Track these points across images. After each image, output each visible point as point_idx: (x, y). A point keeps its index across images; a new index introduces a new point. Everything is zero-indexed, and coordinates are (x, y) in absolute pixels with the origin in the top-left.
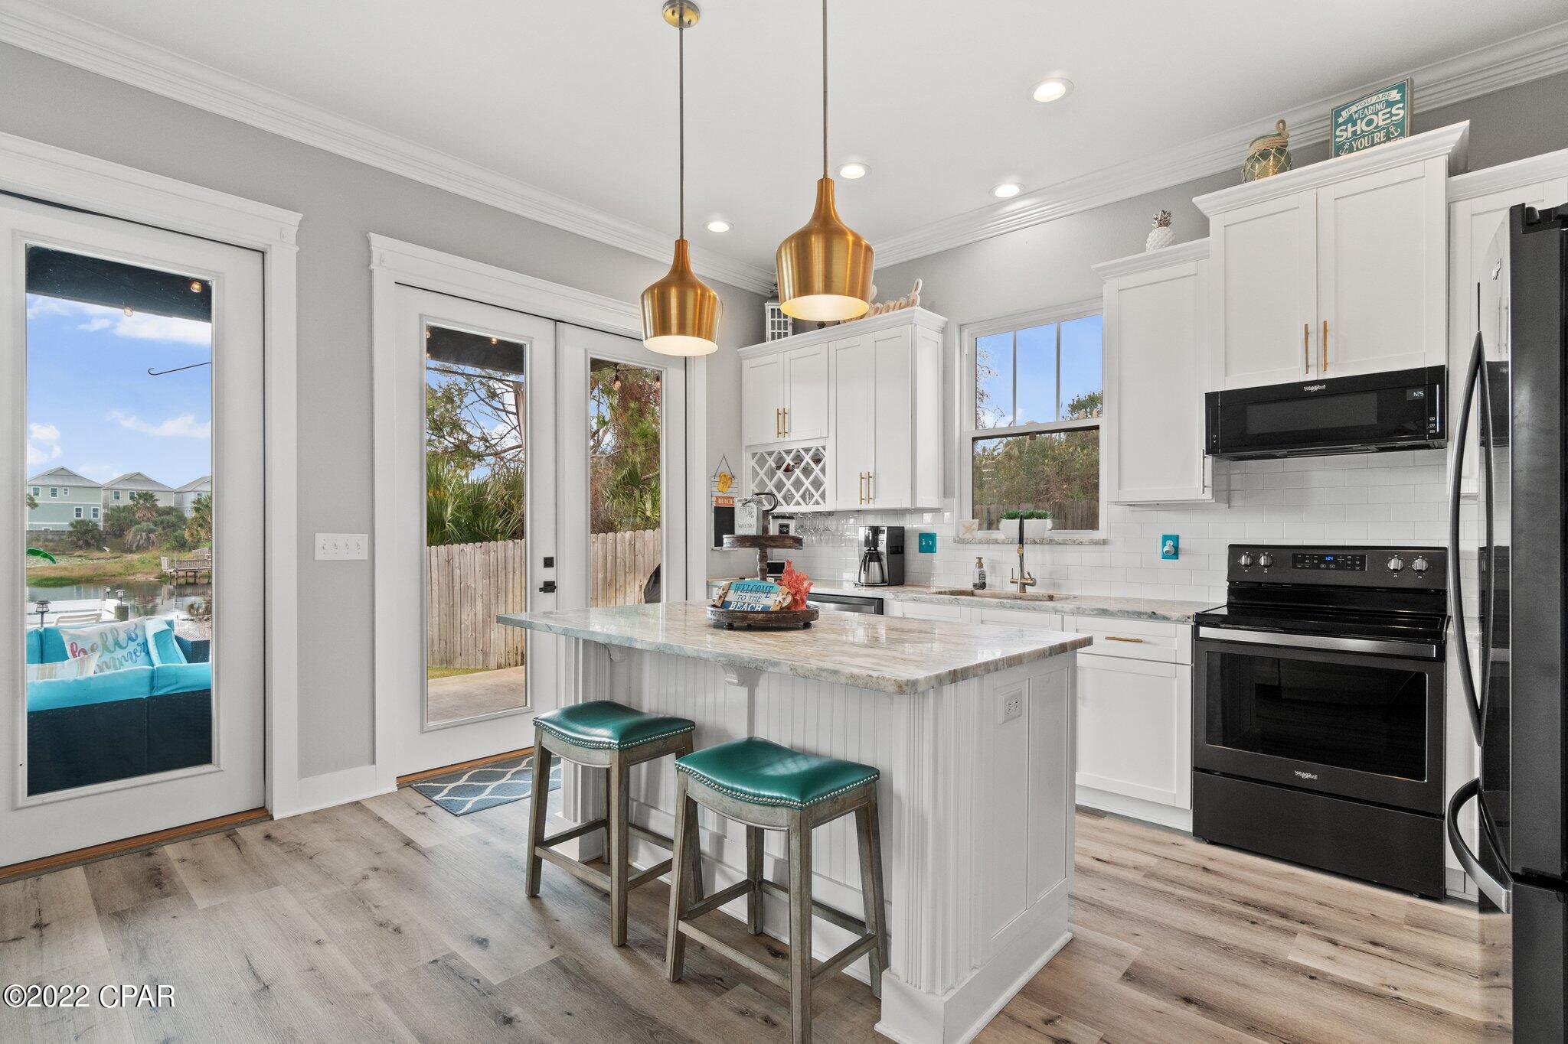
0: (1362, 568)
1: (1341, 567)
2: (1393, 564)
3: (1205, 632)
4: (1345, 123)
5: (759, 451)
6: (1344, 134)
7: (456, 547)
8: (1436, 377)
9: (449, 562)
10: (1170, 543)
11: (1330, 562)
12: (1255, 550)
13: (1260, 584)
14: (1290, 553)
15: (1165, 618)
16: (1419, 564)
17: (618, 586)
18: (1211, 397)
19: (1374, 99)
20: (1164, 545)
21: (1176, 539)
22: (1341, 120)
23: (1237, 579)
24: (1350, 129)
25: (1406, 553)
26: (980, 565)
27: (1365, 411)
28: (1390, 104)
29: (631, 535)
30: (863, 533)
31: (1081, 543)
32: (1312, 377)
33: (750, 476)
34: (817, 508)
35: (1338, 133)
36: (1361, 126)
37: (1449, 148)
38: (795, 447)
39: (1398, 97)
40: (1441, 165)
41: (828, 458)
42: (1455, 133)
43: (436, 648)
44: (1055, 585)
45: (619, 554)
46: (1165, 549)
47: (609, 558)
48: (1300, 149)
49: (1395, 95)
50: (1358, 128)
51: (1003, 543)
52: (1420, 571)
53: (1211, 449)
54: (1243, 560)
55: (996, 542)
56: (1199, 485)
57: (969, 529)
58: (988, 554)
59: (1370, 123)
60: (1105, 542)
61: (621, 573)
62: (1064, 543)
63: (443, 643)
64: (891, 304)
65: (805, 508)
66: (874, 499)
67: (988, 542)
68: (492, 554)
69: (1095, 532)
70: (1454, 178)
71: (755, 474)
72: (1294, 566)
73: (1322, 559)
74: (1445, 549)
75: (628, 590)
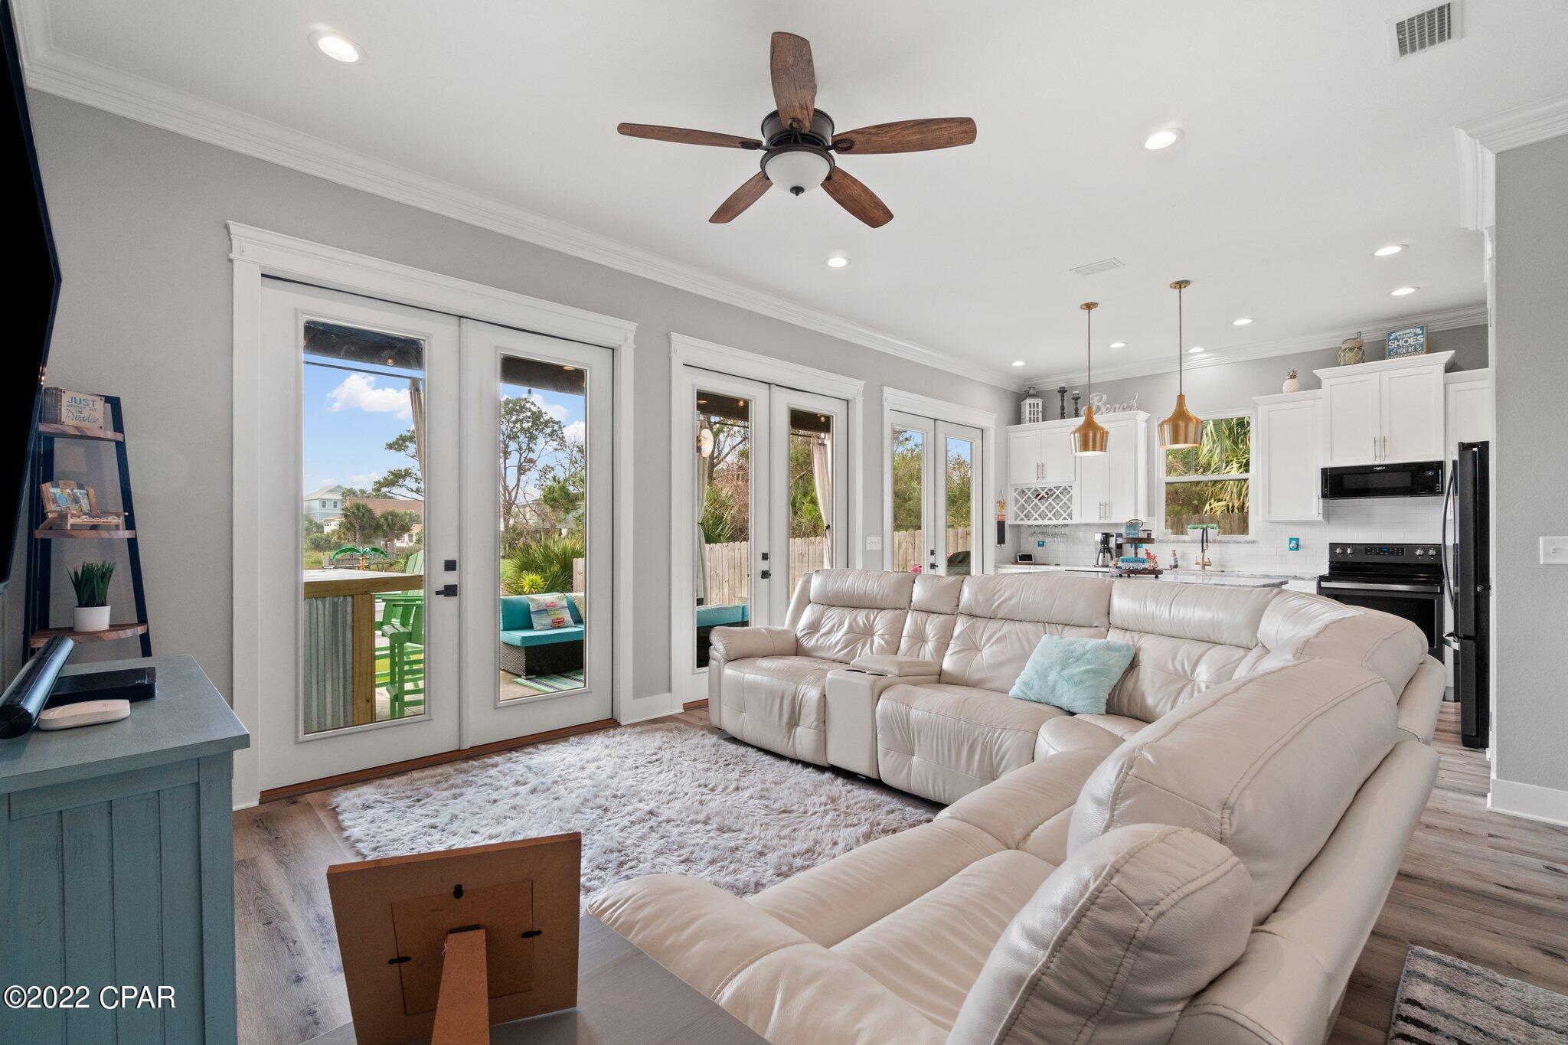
0: (1403, 554)
1: (1391, 554)
2: (1418, 552)
3: (1324, 584)
4: (1394, 339)
5: (1021, 487)
6: (1393, 345)
8: (1439, 466)
10: (1294, 542)
11: (1385, 552)
12: (1344, 546)
13: (1347, 563)
14: (1363, 547)
15: (1302, 579)
16: (1432, 552)
18: (1324, 471)
19: (1408, 331)
20: (1290, 544)
21: (1297, 540)
22: (1391, 338)
23: (1335, 560)
24: (1396, 343)
25: (1426, 547)
26: (1175, 555)
27: (1405, 480)
28: (1417, 335)
30: (1099, 537)
31: (1239, 542)
32: (1377, 462)
33: (1013, 501)
34: (1065, 522)
35: (1390, 343)
36: (1402, 343)
37: (1445, 361)
38: (1048, 486)
39: (1421, 332)
40: (1442, 368)
41: (1074, 492)
42: (1447, 355)
44: (1222, 566)
46: (1291, 545)
48: (1369, 343)
49: (1419, 331)
50: (1400, 343)
51: (1189, 542)
52: (1432, 556)
53: (1324, 496)
54: (1338, 551)
55: (1184, 542)
56: (1315, 512)
57: (1166, 534)
58: (1180, 549)
59: (1406, 342)
60: (1254, 542)
62: (1229, 542)
64: (1118, 406)
65: (1054, 522)
66: (1109, 517)
67: (1178, 542)
69: (1246, 536)
70: (1448, 374)
71: (1017, 501)
72: (1366, 554)
73: (1381, 550)
74: (1440, 545)
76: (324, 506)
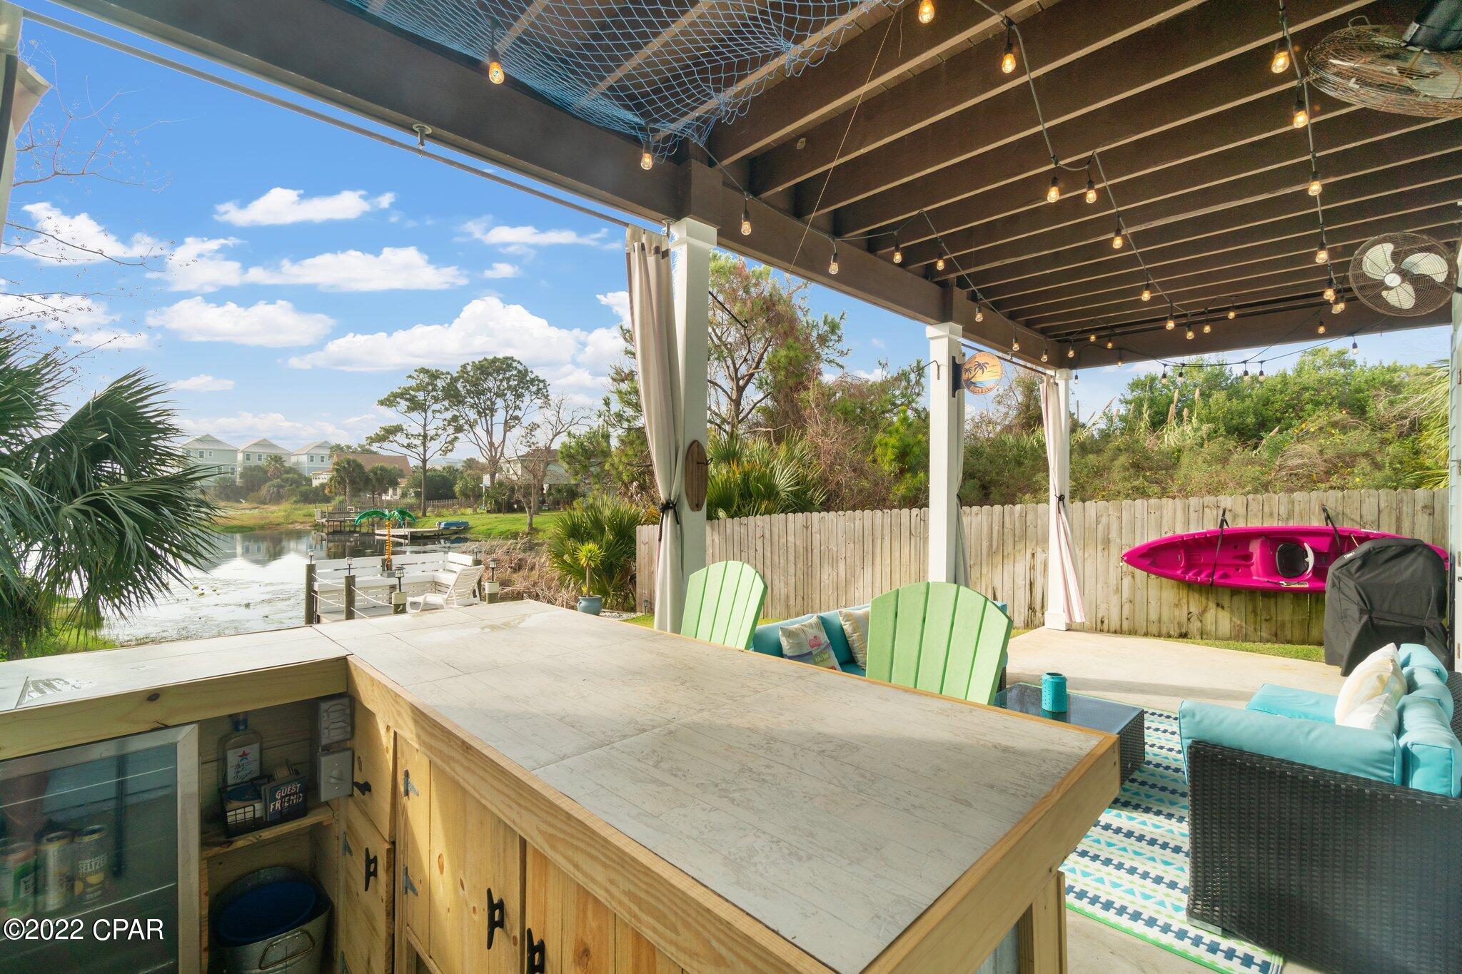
7: (815, 514)
9: (807, 528)
17: (1005, 554)
29: (1022, 509)
43: (792, 602)
45: (1008, 525)
47: (996, 528)
61: (1010, 542)
63: (799, 598)
68: (857, 522)
75: (1018, 557)
76: (312, 460)
